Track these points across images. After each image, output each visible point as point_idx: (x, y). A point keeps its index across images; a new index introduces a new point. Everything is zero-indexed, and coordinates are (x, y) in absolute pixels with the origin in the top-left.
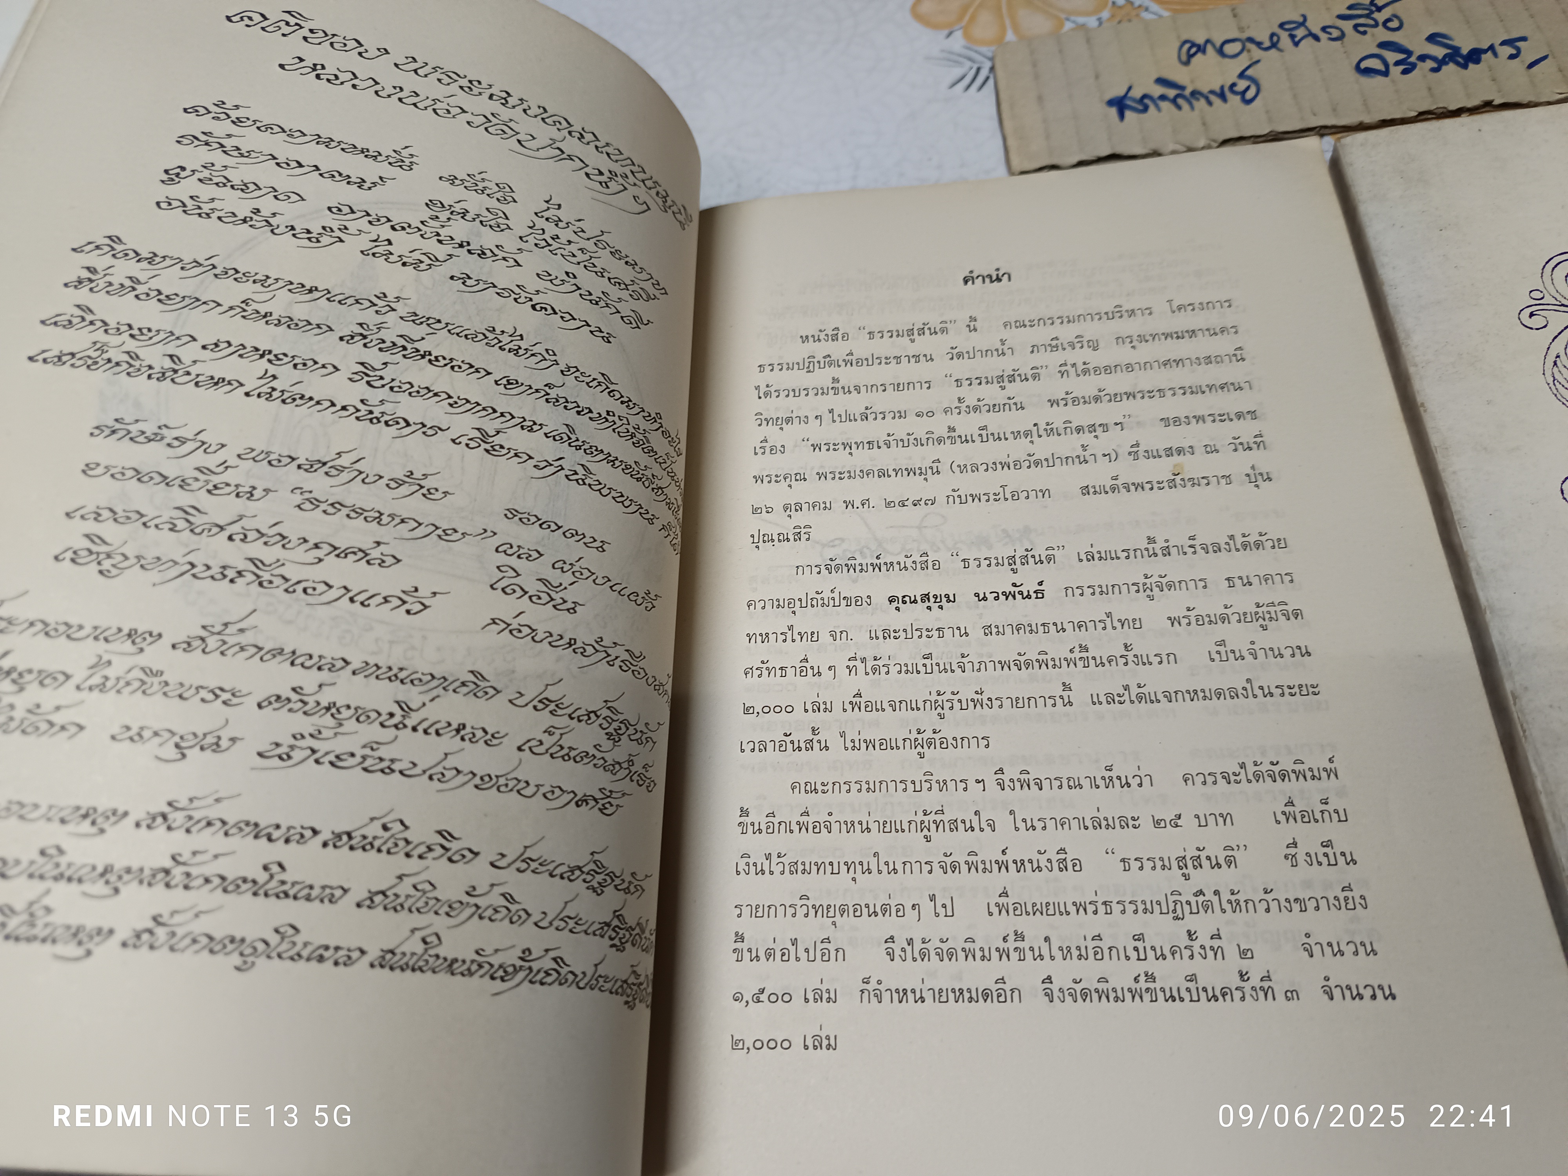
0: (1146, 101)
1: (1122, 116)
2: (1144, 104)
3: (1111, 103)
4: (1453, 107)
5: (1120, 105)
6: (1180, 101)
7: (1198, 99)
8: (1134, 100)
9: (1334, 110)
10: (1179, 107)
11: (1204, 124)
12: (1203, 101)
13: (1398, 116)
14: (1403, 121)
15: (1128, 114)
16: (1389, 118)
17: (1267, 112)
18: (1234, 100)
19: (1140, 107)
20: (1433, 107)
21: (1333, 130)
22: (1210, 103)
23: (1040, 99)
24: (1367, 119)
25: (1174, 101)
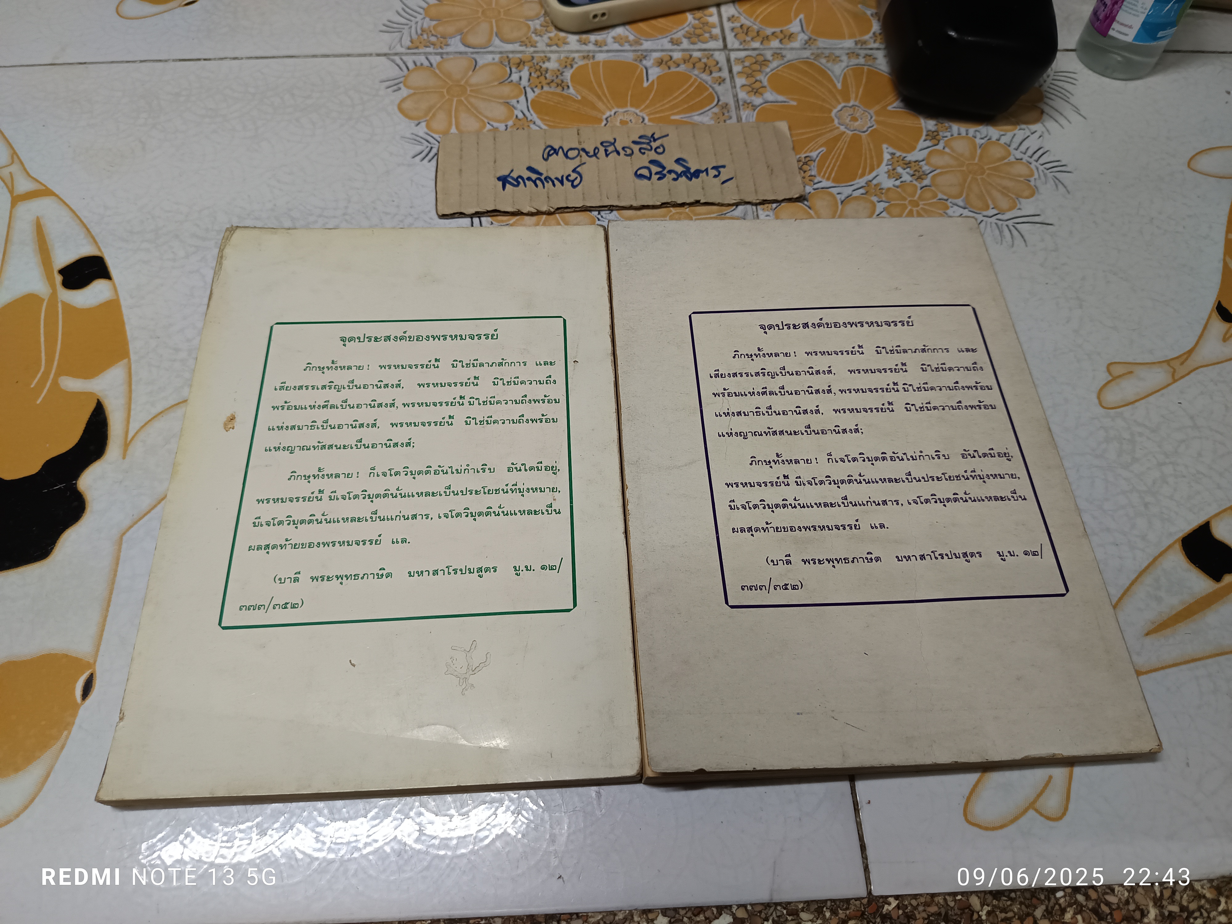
0: (520, 180)
1: (504, 187)
2: (518, 181)
3: (499, 179)
4: (679, 202)
5: (504, 180)
6: (538, 182)
7: (548, 182)
8: (513, 178)
9: (618, 197)
10: (536, 186)
11: (548, 197)
12: (550, 182)
13: (651, 204)
14: (654, 207)
15: (508, 185)
16: (646, 204)
17: (583, 194)
18: (567, 184)
19: (516, 183)
20: (669, 201)
21: (617, 208)
22: (554, 185)
23: (461, 170)
24: (635, 204)
25: (535, 182)
